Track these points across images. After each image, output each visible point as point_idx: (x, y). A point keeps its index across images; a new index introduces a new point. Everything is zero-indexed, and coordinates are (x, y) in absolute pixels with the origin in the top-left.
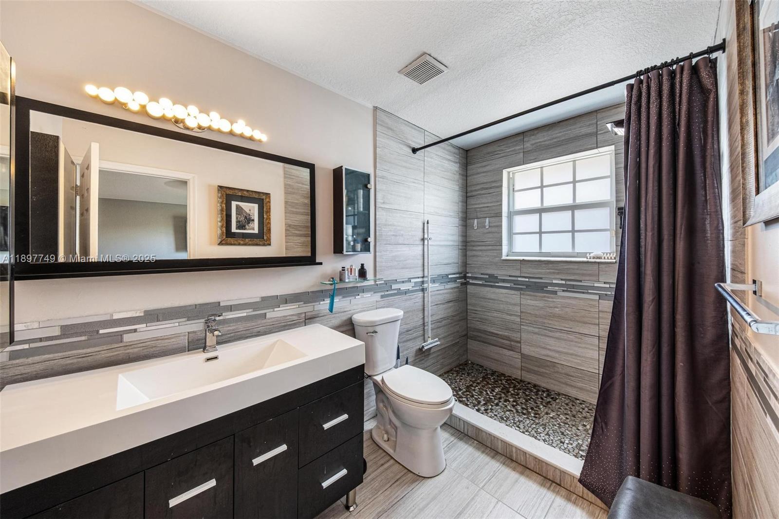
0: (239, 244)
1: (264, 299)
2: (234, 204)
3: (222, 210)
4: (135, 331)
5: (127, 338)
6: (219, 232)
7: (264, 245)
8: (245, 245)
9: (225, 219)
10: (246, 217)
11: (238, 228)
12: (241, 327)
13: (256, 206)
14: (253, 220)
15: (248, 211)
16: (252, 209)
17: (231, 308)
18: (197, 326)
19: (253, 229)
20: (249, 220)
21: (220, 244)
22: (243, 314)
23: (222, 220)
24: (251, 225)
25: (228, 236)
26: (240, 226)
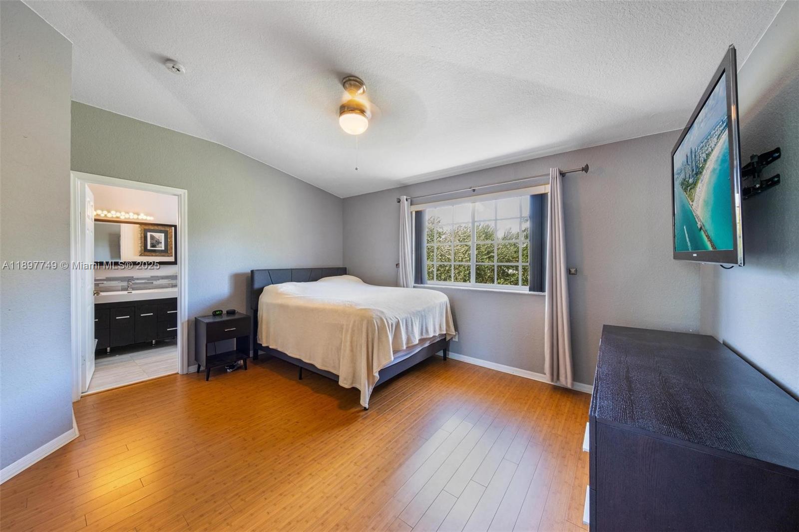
0: (152, 256)
1: (152, 277)
2: (149, 234)
3: (141, 237)
4: (103, 283)
5: (100, 285)
6: (140, 249)
7: (168, 256)
8: (156, 256)
9: (143, 242)
10: (156, 241)
11: (152, 247)
12: (142, 286)
13: (163, 234)
14: (161, 243)
15: (158, 238)
16: (161, 237)
17: (138, 279)
18: (125, 284)
19: (161, 247)
20: (159, 242)
21: (141, 255)
22: (143, 281)
23: (142, 242)
24: (160, 245)
25: (145, 251)
26: (153, 246)
